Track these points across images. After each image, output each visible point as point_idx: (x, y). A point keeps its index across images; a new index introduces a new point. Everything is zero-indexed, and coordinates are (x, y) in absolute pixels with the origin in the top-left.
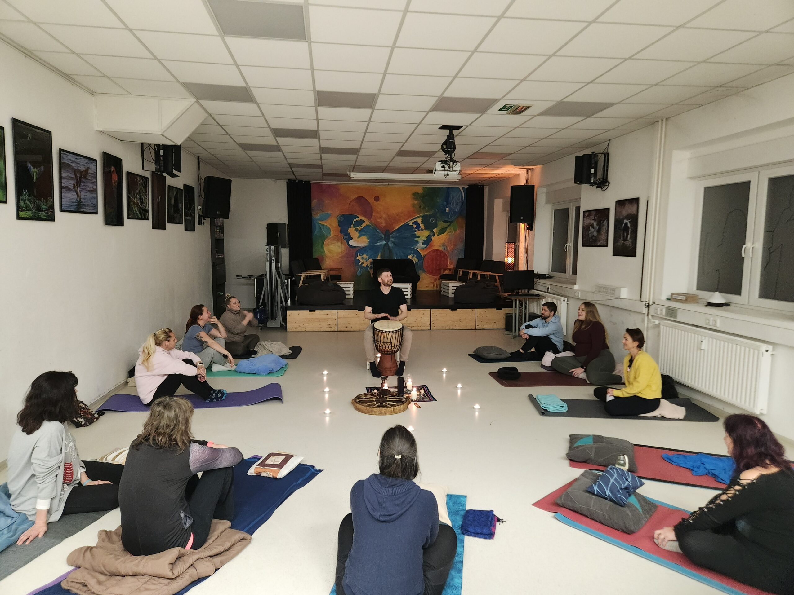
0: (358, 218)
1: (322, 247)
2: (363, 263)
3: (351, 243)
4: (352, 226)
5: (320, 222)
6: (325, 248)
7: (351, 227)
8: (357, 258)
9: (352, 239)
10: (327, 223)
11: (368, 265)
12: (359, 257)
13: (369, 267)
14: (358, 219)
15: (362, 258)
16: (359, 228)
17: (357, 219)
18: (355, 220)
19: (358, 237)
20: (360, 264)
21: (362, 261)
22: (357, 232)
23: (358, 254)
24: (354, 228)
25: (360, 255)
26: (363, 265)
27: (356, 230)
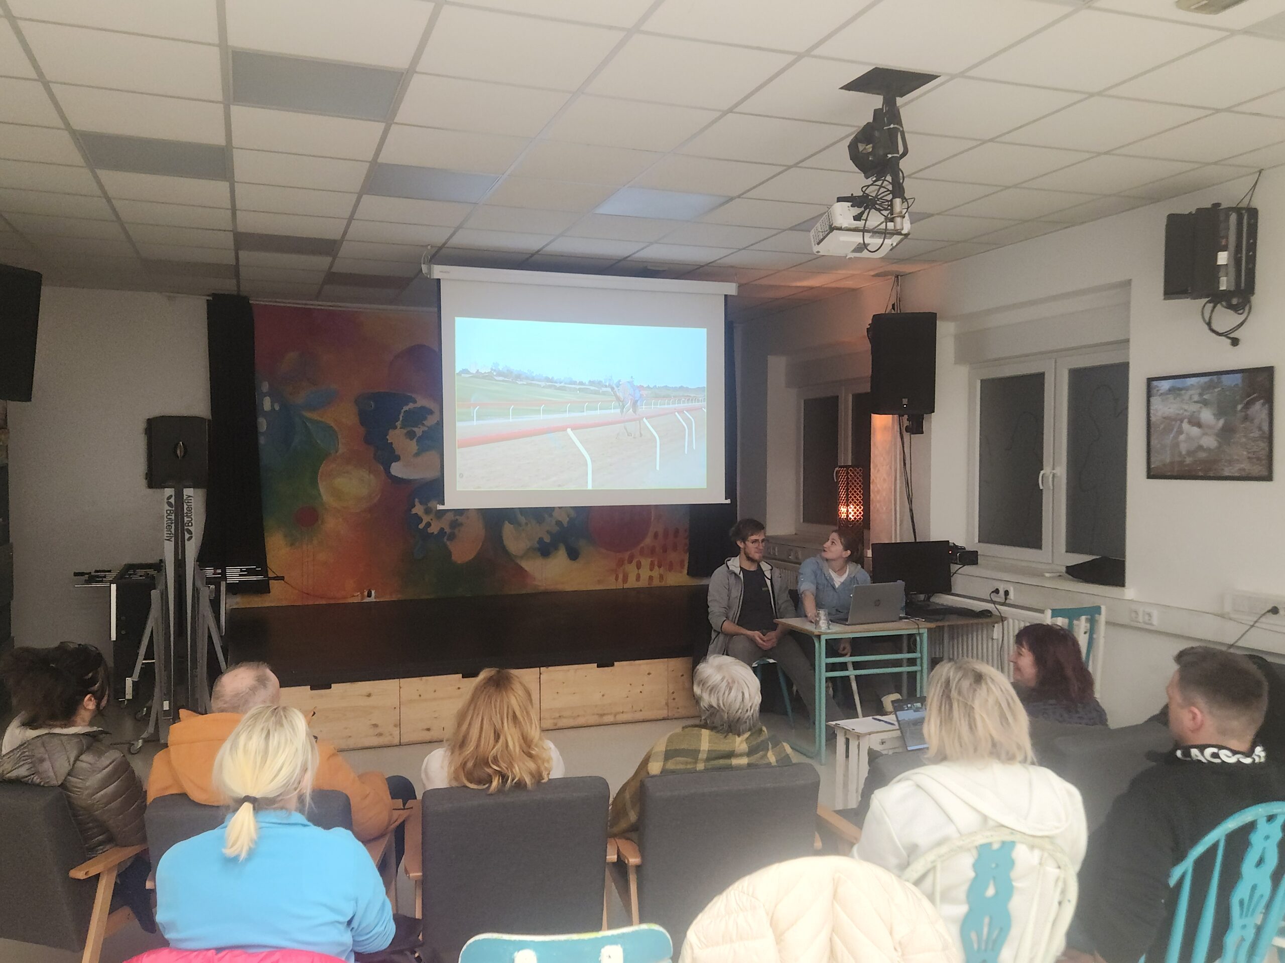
0: (415, 402)
1: (314, 483)
2: (429, 525)
3: (397, 469)
4: (398, 424)
5: (308, 414)
6: (322, 488)
7: (396, 428)
8: (414, 511)
9: (397, 459)
10: (328, 417)
11: (442, 529)
12: (418, 509)
13: (446, 532)
14: (416, 405)
15: (428, 511)
16: (419, 431)
17: (411, 406)
18: (406, 408)
19: (417, 455)
20: (421, 526)
21: (426, 519)
22: (411, 440)
23: (417, 500)
24: (405, 431)
25: (421, 503)
26: (430, 530)
27: (411, 435)
